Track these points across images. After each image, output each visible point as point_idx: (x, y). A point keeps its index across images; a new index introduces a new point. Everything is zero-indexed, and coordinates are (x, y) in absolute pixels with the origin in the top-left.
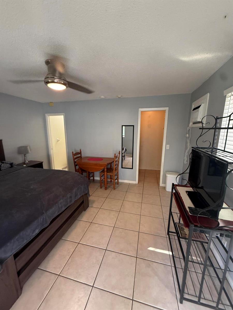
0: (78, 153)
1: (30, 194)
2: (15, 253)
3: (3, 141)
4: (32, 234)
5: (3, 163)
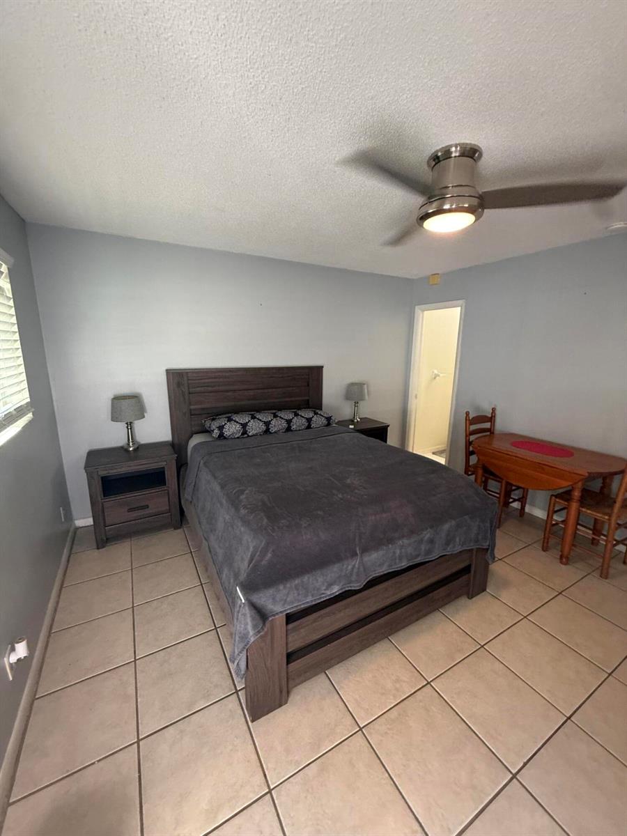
0: (486, 417)
1: (340, 496)
2: (289, 612)
3: (324, 369)
4: (325, 590)
5: (316, 414)
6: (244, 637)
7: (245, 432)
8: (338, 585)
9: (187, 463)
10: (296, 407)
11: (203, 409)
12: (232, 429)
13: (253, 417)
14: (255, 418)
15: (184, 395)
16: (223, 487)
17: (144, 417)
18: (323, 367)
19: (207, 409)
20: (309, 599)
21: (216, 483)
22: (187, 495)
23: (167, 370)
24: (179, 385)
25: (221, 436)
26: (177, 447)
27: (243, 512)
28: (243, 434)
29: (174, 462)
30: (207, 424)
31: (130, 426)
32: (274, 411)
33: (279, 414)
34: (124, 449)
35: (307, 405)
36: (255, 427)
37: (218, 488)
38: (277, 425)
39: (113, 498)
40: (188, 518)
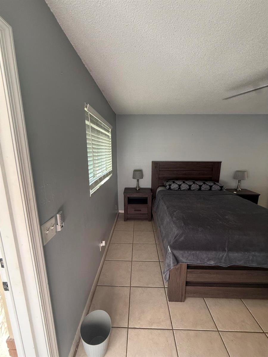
1: (221, 222)
2: (188, 264)
3: (222, 163)
4: (207, 261)
5: (215, 184)
6: (169, 266)
7: (179, 188)
8: (214, 261)
9: (156, 197)
10: (205, 180)
11: (164, 177)
12: (174, 186)
13: (184, 182)
14: (185, 183)
15: (157, 171)
16: (168, 208)
17: (143, 178)
18: (221, 162)
19: (165, 177)
20: (199, 262)
21: (165, 206)
22: (154, 209)
23: (152, 162)
24: (156, 167)
25: (170, 188)
26: (153, 191)
27: (174, 219)
28: (179, 189)
29: (151, 196)
30: (165, 183)
31: (138, 180)
32: (194, 181)
33: (196, 182)
34: (135, 189)
35: (210, 179)
36: (184, 187)
37: (166, 208)
38: (194, 187)
39: (131, 205)
40: (154, 218)
